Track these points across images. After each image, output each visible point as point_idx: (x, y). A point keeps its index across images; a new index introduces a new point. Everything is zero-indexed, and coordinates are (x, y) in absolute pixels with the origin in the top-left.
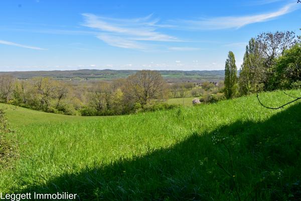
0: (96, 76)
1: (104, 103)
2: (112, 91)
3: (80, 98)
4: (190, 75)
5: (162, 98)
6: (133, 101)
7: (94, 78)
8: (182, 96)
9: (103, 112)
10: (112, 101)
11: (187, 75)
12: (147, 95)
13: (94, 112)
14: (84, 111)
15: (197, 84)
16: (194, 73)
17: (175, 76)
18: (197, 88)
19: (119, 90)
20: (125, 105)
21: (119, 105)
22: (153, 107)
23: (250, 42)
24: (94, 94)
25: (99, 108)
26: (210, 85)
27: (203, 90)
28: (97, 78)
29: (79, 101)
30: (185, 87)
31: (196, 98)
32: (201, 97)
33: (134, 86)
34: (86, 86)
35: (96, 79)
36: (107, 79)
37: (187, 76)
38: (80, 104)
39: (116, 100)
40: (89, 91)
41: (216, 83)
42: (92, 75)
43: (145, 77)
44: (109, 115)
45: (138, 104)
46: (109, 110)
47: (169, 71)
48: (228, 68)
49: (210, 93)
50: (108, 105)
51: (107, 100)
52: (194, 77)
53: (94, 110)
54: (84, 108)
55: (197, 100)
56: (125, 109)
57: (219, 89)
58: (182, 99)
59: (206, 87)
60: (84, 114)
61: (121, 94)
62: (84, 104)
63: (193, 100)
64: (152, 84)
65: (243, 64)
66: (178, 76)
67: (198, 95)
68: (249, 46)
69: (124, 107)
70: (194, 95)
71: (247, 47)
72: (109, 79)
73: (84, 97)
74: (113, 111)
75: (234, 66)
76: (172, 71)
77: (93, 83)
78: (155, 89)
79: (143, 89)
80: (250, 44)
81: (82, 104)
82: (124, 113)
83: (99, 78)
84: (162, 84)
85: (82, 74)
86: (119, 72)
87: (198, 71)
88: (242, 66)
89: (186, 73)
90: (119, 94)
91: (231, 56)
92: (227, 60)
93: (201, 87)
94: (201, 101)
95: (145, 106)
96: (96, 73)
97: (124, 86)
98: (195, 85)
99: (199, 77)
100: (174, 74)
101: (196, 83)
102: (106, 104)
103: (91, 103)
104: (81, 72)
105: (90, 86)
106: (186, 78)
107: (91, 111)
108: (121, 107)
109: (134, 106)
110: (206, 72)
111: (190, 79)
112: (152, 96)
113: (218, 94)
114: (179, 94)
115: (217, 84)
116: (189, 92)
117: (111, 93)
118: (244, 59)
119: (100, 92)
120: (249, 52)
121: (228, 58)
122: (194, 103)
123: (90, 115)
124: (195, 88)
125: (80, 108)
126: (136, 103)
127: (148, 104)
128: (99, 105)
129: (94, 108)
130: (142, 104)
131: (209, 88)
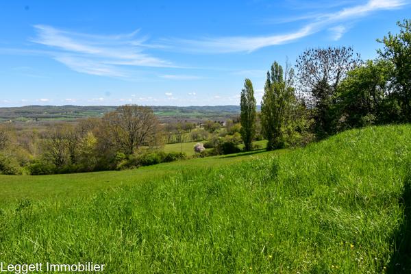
0: (52, 115)
1: (66, 153)
2: (79, 136)
3: (27, 148)
4: (188, 112)
5: (156, 145)
6: (112, 150)
7: (47, 117)
8: (179, 141)
9: (66, 167)
10: (79, 151)
11: (183, 112)
12: (134, 140)
13: (52, 168)
14: (35, 168)
15: (198, 125)
16: (192, 109)
17: (168, 114)
18: (198, 129)
19: (90, 134)
20: (99, 156)
21: (91, 156)
22: (144, 158)
23: (272, 67)
24: (51, 141)
25: (59, 162)
26: (215, 125)
27: (207, 132)
28: (53, 117)
29: (27, 152)
30: (182, 128)
31: (199, 143)
32: (205, 142)
33: (115, 128)
34: (36, 130)
35: (51, 119)
36: (68, 119)
37: (183, 114)
38: (29, 157)
39: (85, 149)
40: (42, 138)
41: (222, 122)
42: (44, 114)
43: (130, 115)
44: (76, 171)
45: (121, 155)
46: (74, 165)
47: (159, 107)
48: (245, 102)
49: (216, 136)
50: (72, 157)
51: (71, 150)
52: (193, 115)
53: (51, 165)
54: (34, 162)
55: (201, 145)
56: (101, 162)
57: (228, 131)
58: (179, 145)
59: (210, 128)
60: (35, 172)
61: (94, 140)
62: (34, 156)
63: (194, 146)
64: (140, 125)
65: (265, 95)
66: (171, 114)
67: (201, 139)
68: (270, 72)
69: (99, 159)
70: (196, 138)
71: (268, 73)
72: (72, 119)
73: (34, 147)
74: (81, 166)
75: (253, 99)
76: (163, 108)
77: (48, 125)
78: (144, 131)
79: (128, 133)
80: (272, 69)
81: (30, 156)
82: (100, 168)
83: (56, 117)
84: (154, 124)
85: (29, 113)
86: (86, 108)
87: (198, 107)
88: (263, 98)
89: (182, 110)
90: (91, 140)
91: (249, 85)
92: (243, 91)
93: (203, 128)
94: (206, 146)
95: (131, 157)
96: (51, 111)
97: (97, 129)
98: (195, 125)
99: (199, 114)
100: (165, 112)
101: (196, 123)
102: (69, 155)
103: (46, 155)
104: (27, 110)
105: (44, 130)
106: (182, 117)
107: (46, 167)
108: (94, 160)
109: (115, 157)
110: (209, 107)
111: (188, 118)
112: (141, 142)
113: (227, 136)
114: (174, 138)
115: (224, 124)
116: (188, 135)
117: (76, 139)
118: (265, 89)
119: (60, 139)
120: (271, 80)
121: (244, 88)
122: (197, 150)
123: (45, 174)
124: (196, 129)
125: (28, 164)
126: (118, 153)
127: (136, 153)
128: (58, 158)
129: (51, 162)
130: (126, 154)
131: (214, 129)
